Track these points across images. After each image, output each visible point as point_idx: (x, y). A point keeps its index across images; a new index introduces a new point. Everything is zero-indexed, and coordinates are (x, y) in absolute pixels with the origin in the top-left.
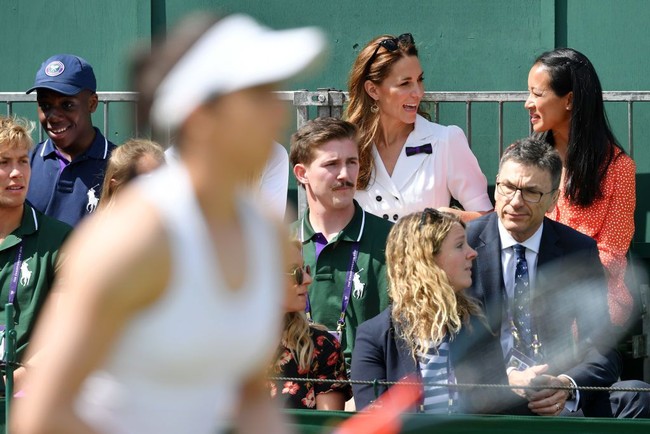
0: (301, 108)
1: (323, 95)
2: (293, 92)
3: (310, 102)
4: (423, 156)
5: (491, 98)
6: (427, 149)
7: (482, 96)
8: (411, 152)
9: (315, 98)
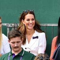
0: (8, 27)
1: (13, 24)
2: (6, 24)
3: (10, 26)
4: (36, 39)
5: (51, 25)
6: (37, 37)
7: (49, 25)
8: (34, 38)
9: (11, 25)
